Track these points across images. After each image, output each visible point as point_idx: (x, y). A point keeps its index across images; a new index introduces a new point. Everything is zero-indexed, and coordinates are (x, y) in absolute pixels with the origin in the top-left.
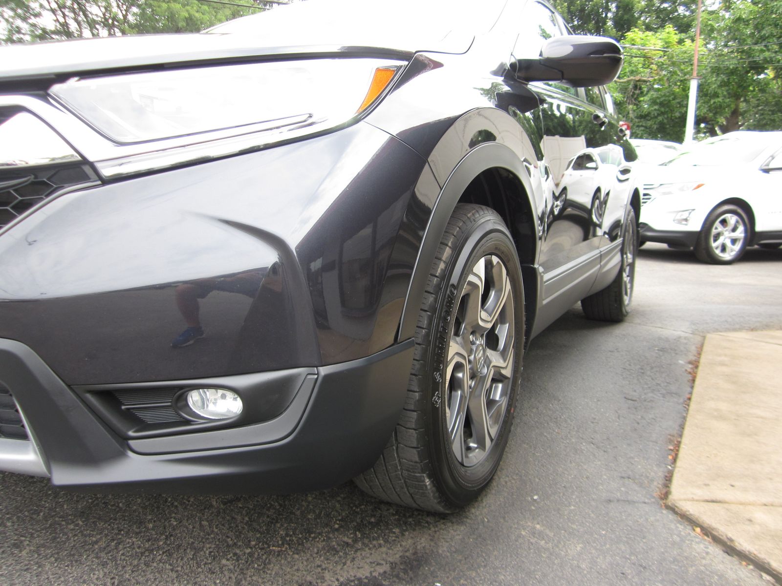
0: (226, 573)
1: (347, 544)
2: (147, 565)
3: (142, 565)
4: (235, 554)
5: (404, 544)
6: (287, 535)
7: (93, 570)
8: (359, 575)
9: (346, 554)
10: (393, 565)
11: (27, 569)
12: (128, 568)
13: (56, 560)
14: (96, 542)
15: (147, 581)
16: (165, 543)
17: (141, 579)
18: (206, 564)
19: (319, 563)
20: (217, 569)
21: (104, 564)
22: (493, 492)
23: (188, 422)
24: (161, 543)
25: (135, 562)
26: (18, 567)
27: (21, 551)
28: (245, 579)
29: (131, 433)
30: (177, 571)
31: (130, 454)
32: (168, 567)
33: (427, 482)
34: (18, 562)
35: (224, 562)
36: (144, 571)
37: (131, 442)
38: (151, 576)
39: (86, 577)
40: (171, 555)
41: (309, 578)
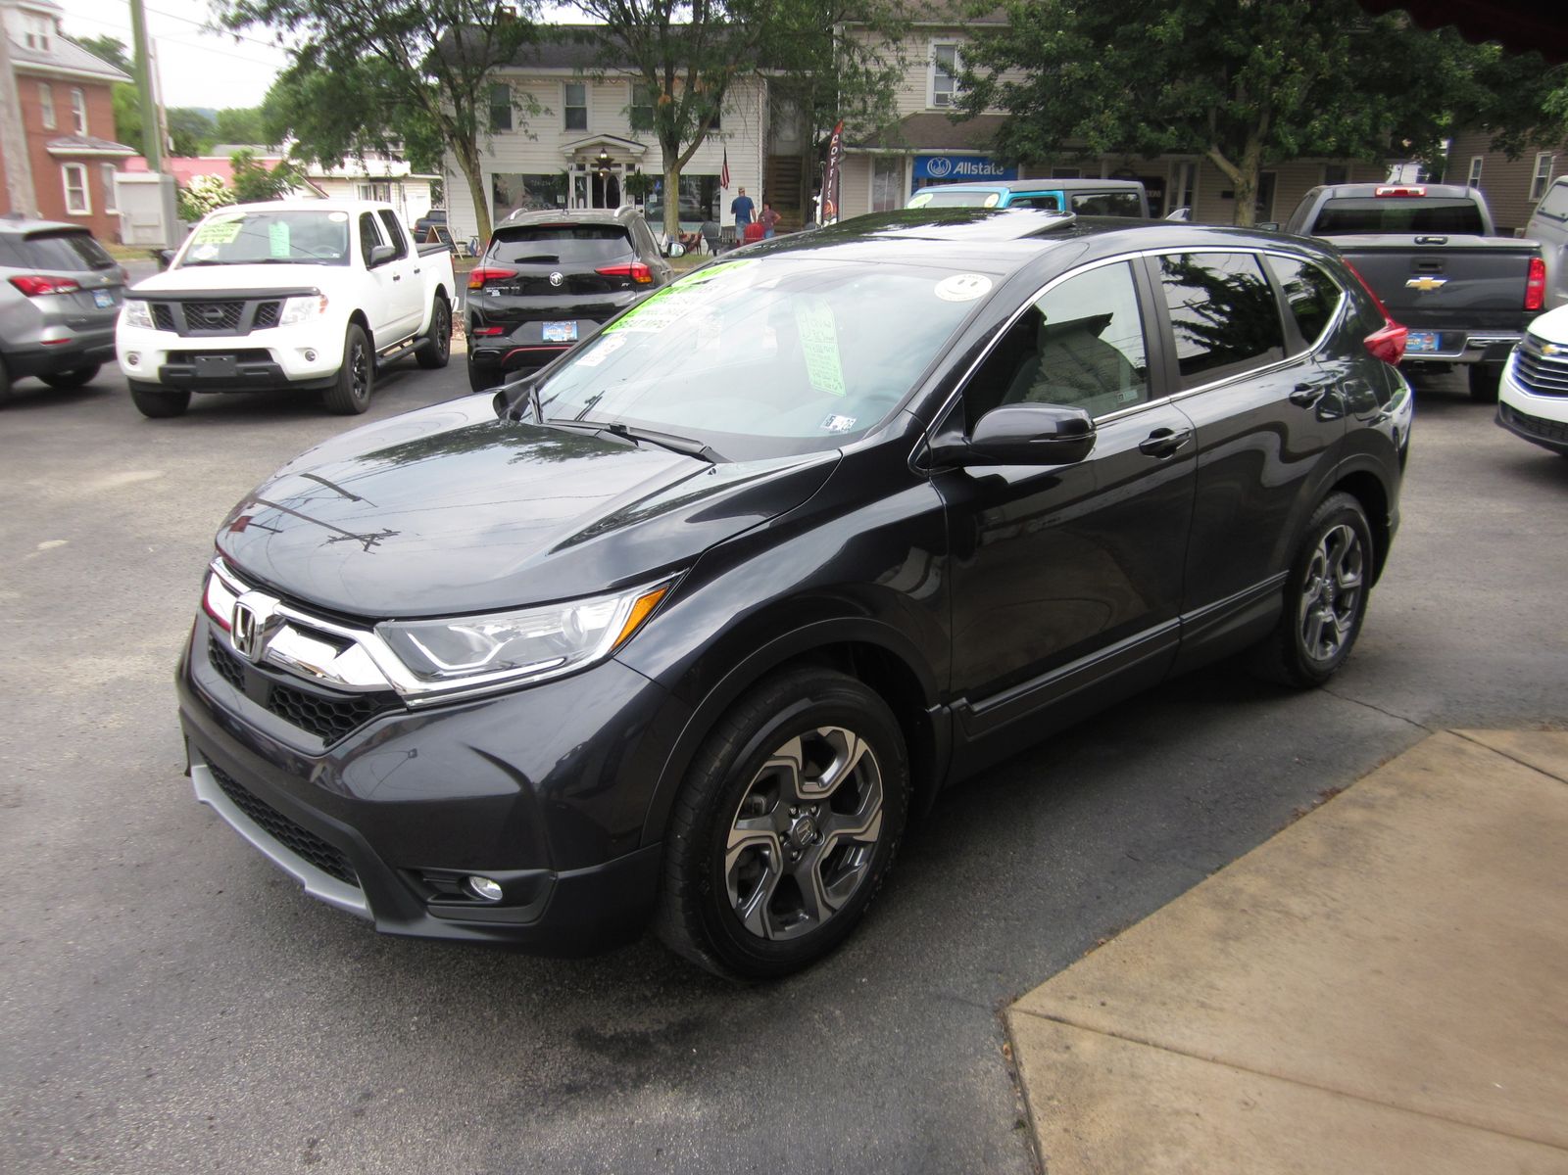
0: (530, 1006)
1: (645, 997)
2: (472, 988)
3: (469, 987)
4: (546, 990)
5: (695, 1007)
6: (599, 979)
7: (430, 984)
8: (636, 1029)
9: (638, 1007)
10: (671, 1025)
11: (382, 975)
12: (457, 988)
13: (405, 970)
14: (440, 959)
15: (467, 1002)
16: (494, 970)
17: (463, 1000)
18: (519, 995)
19: (609, 1011)
20: (525, 1002)
21: (439, 981)
22: (830, 965)
23: (468, 898)
24: (491, 968)
25: (464, 983)
26: (375, 972)
27: (381, 957)
28: (543, 1014)
29: (429, 900)
30: (493, 998)
31: (428, 915)
32: (488, 992)
33: (705, 957)
34: (377, 967)
35: (534, 996)
36: (467, 993)
37: (429, 906)
38: (471, 998)
39: (423, 990)
40: (494, 981)
41: (593, 1024)
